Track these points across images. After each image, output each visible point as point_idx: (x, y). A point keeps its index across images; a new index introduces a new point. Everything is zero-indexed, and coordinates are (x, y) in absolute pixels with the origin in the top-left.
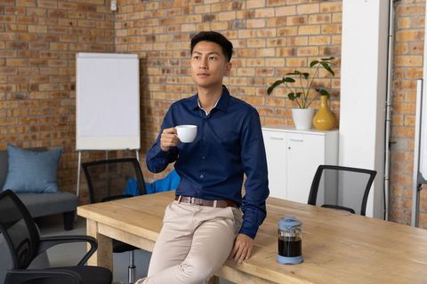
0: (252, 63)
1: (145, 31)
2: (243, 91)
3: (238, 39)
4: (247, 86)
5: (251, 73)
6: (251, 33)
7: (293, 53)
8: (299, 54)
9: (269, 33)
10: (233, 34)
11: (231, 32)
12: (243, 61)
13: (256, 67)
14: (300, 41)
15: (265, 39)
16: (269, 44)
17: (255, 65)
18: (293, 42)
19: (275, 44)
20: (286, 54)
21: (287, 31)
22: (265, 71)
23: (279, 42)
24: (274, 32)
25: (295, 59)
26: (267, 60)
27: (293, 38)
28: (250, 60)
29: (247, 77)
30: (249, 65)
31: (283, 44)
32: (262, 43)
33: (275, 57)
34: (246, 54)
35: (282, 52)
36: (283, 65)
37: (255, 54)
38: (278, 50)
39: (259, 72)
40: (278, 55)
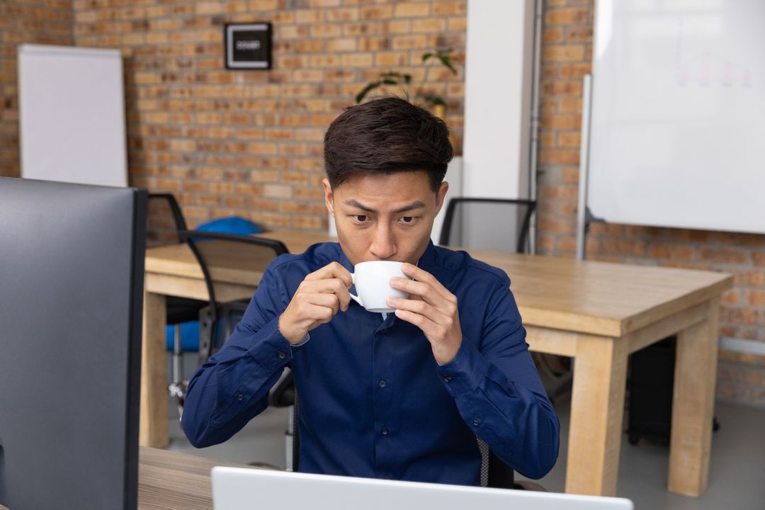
0: (319, 61)
1: (130, 13)
2: (304, 106)
3: (294, 24)
4: (312, 98)
5: (317, 77)
6: (317, 16)
7: (386, 45)
8: (395, 46)
9: (347, 16)
10: (287, 17)
11: (283, 14)
12: (304, 59)
13: (325, 69)
14: (398, 27)
15: (340, 23)
16: (347, 32)
17: (324, 64)
18: (386, 28)
19: (358, 32)
20: (374, 47)
21: (376, 12)
22: (340, 73)
23: (364, 29)
24: (355, 14)
25: (388, 55)
26: (344, 57)
27: (386, 23)
28: (314, 58)
29: (311, 84)
30: (314, 64)
31: (370, 31)
32: (335, 31)
33: (357, 51)
34: (308, 47)
35: (368, 45)
36: (369, 63)
37: (323, 47)
38: (362, 41)
39: (330, 75)
40: (362, 47)
